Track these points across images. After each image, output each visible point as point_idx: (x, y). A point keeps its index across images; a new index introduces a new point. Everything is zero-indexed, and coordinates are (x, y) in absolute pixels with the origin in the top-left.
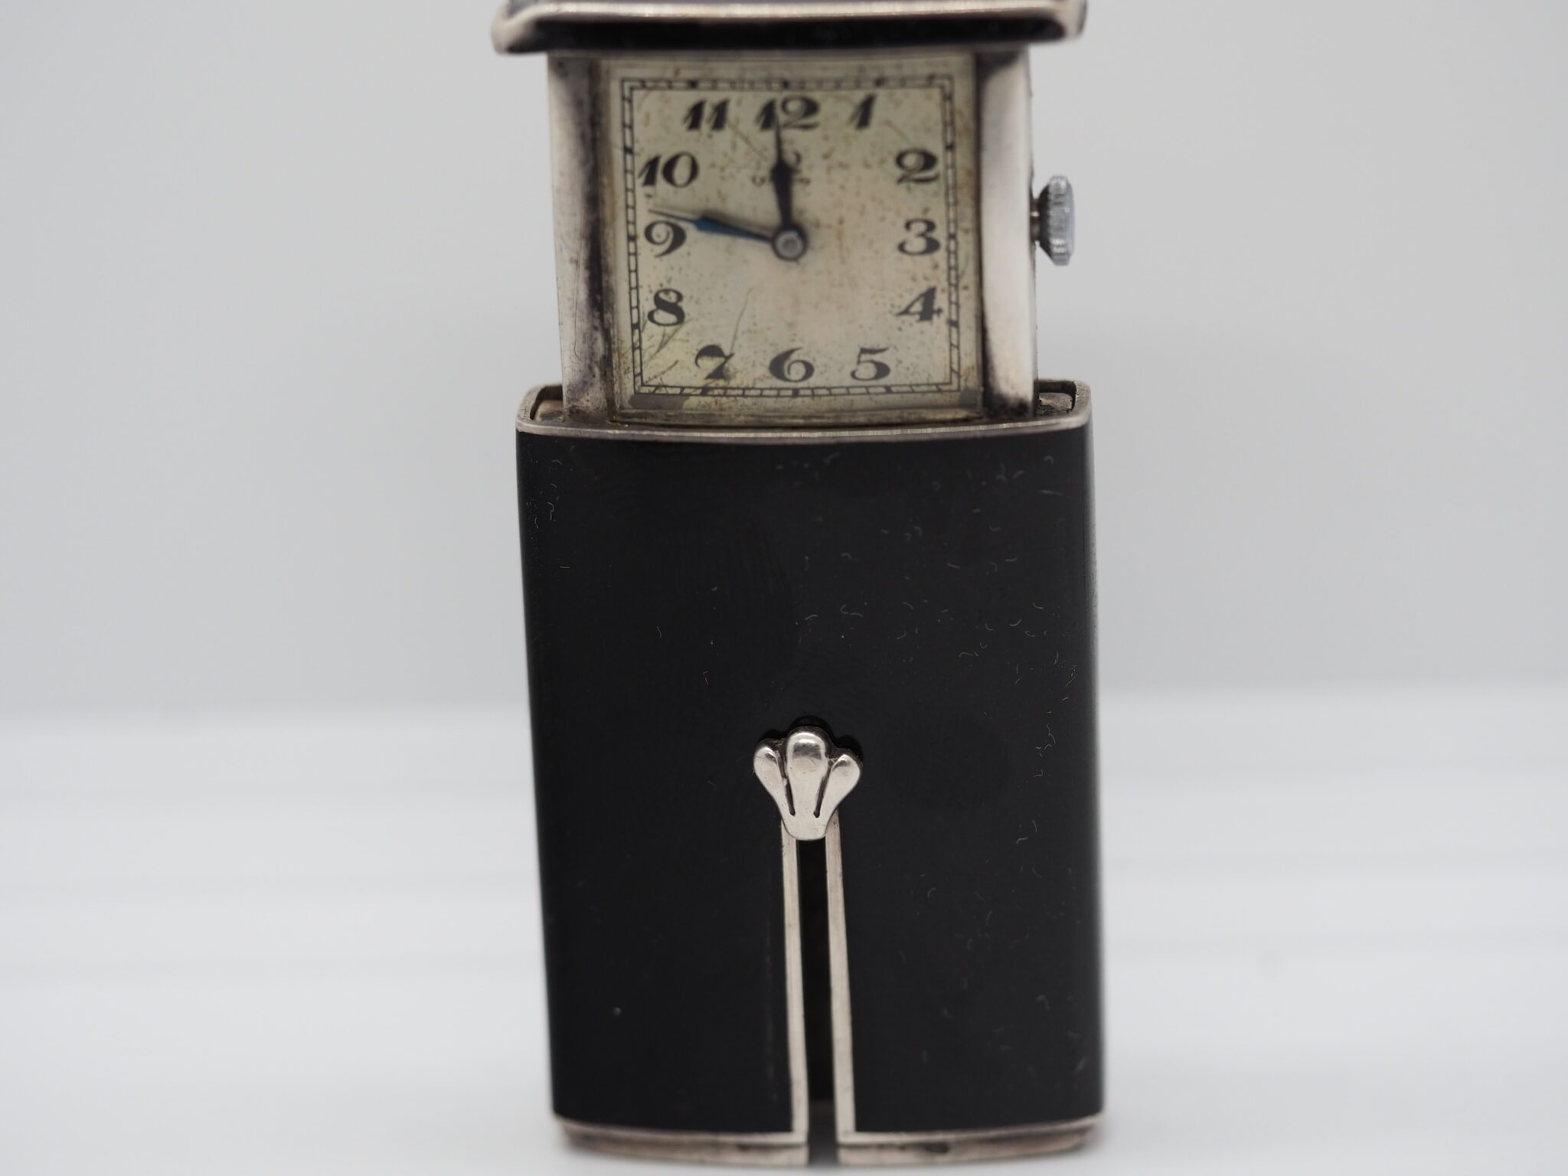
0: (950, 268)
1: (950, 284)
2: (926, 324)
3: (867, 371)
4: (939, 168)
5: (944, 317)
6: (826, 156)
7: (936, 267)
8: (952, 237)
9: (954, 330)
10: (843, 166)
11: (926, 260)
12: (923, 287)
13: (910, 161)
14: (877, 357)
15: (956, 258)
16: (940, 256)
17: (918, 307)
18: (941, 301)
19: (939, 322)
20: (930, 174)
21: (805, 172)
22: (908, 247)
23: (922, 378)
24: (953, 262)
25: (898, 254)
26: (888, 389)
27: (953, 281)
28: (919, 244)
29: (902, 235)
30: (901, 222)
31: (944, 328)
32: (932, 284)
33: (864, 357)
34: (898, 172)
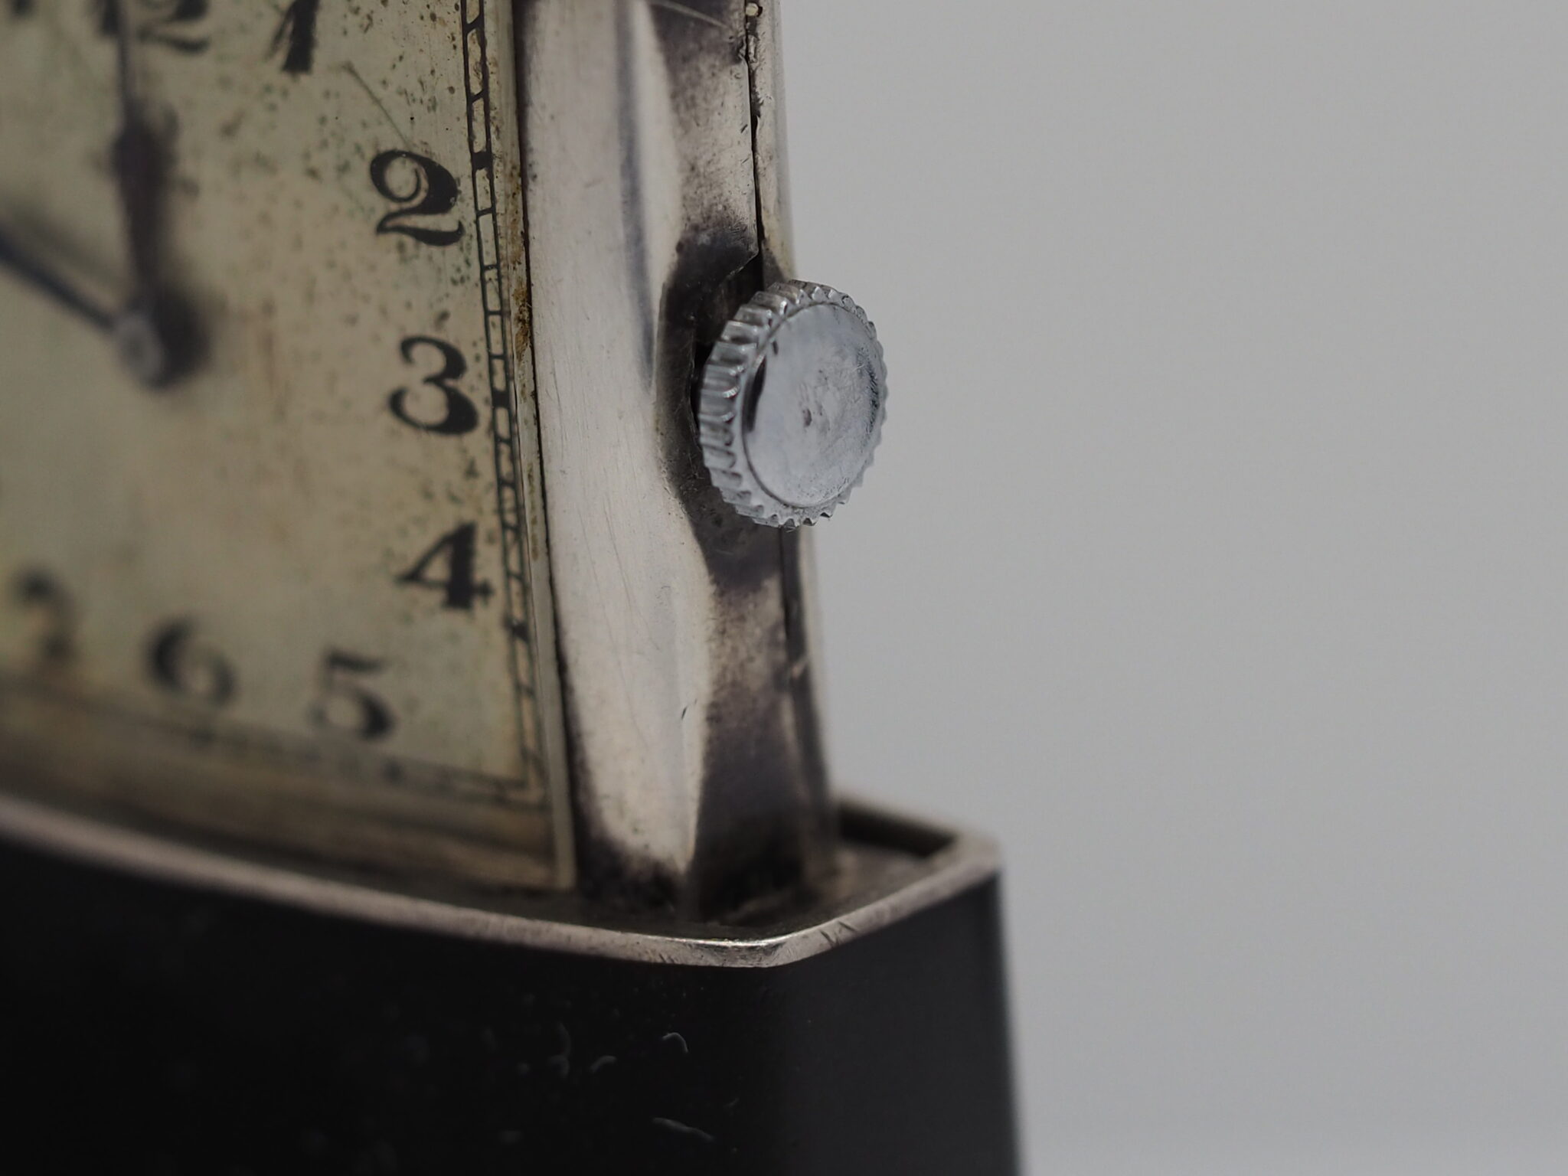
0: (501, 483)
1: (504, 526)
2: (456, 620)
3: (345, 714)
4: (462, 211)
5: (497, 603)
6: (229, 130)
7: (471, 472)
8: (500, 399)
9: (521, 647)
10: (264, 164)
11: (448, 445)
12: (446, 521)
13: (402, 177)
14: (370, 683)
15: (514, 458)
16: (477, 442)
17: (438, 570)
18: (487, 565)
19: (488, 614)
20: (445, 223)
21: (188, 166)
22: (411, 407)
23: (460, 759)
24: (506, 467)
25: (387, 419)
26: (394, 773)
27: (511, 518)
28: (429, 405)
29: (398, 375)
30: (392, 340)
31: (499, 638)
32: (468, 514)
33: (341, 676)
34: (381, 207)
